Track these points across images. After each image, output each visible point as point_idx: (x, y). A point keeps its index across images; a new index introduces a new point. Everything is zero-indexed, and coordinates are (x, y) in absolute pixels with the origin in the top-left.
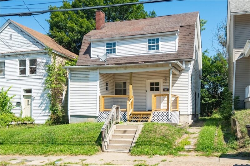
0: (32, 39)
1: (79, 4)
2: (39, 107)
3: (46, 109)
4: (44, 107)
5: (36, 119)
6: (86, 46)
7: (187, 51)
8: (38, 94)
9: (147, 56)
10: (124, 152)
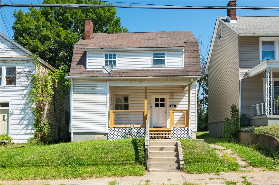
0: (11, 44)
1: (51, 11)
2: (19, 123)
3: (28, 126)
4: (26, 124)
5: (14, 137)
6: (79, 56)
7: (194, 67)
8: (18, 109)
9: (152, 70)
10: (173, 171)
